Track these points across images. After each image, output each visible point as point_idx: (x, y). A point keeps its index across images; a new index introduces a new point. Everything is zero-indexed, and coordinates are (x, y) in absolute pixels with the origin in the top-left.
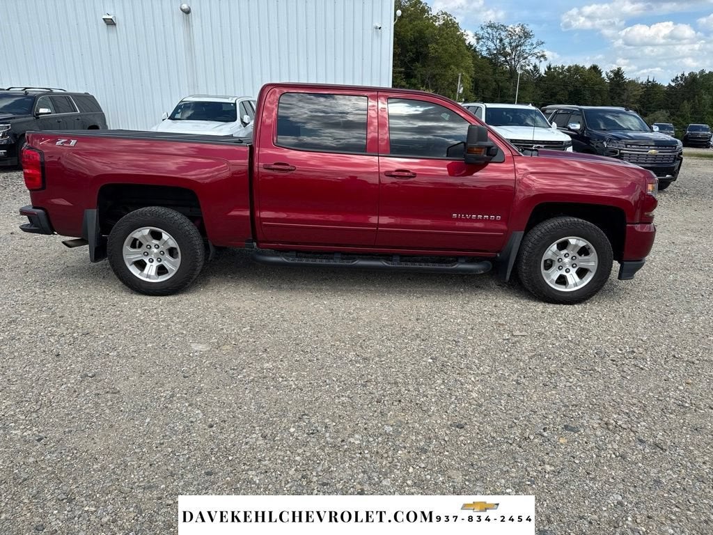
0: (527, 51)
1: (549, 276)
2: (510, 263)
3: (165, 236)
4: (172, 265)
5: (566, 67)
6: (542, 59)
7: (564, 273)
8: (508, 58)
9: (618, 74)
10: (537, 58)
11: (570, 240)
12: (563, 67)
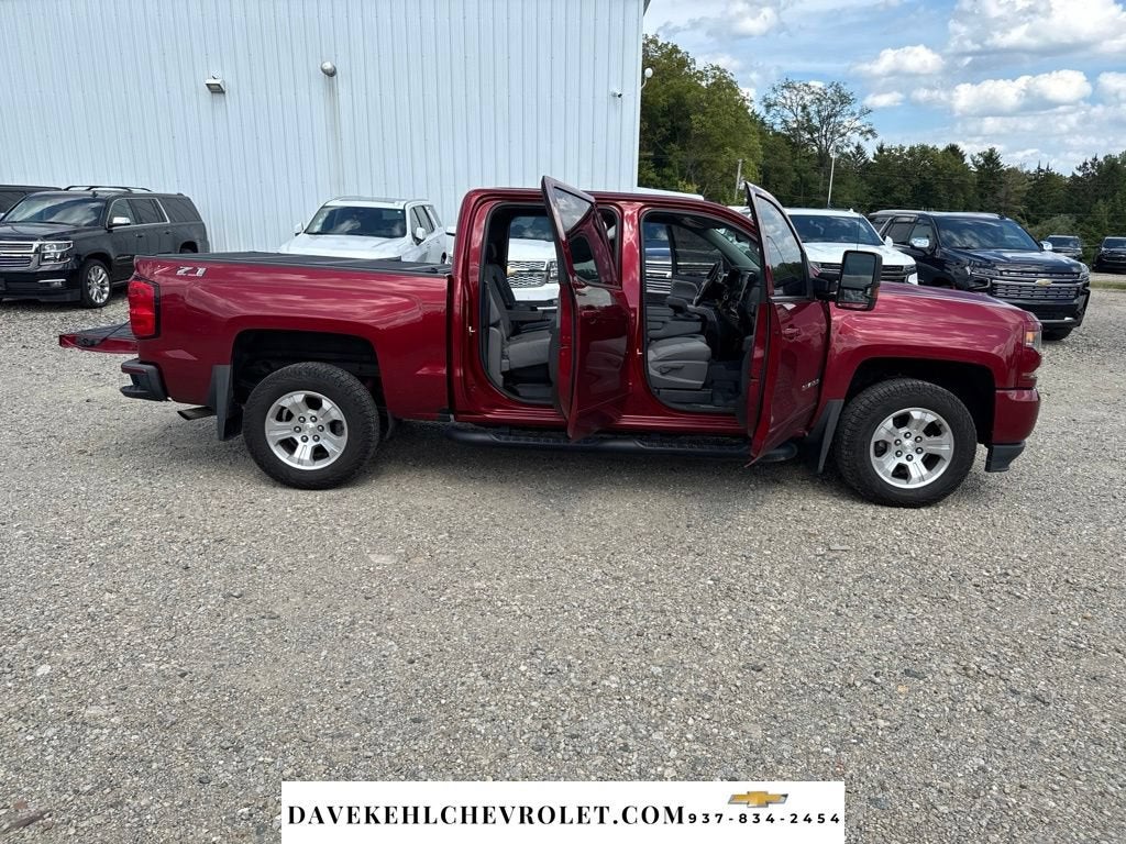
0: (846, 124)
1: (882, 466)
2: (823, 447)
3: (327, 404)
4: (335, 446)
5: (907, 149)
6: (869, 136)
7: (905, 462)
8: (816, 135)
9: (991, 158)
10: (861, 134)
11: (912, 413)
12: (902, 149)
